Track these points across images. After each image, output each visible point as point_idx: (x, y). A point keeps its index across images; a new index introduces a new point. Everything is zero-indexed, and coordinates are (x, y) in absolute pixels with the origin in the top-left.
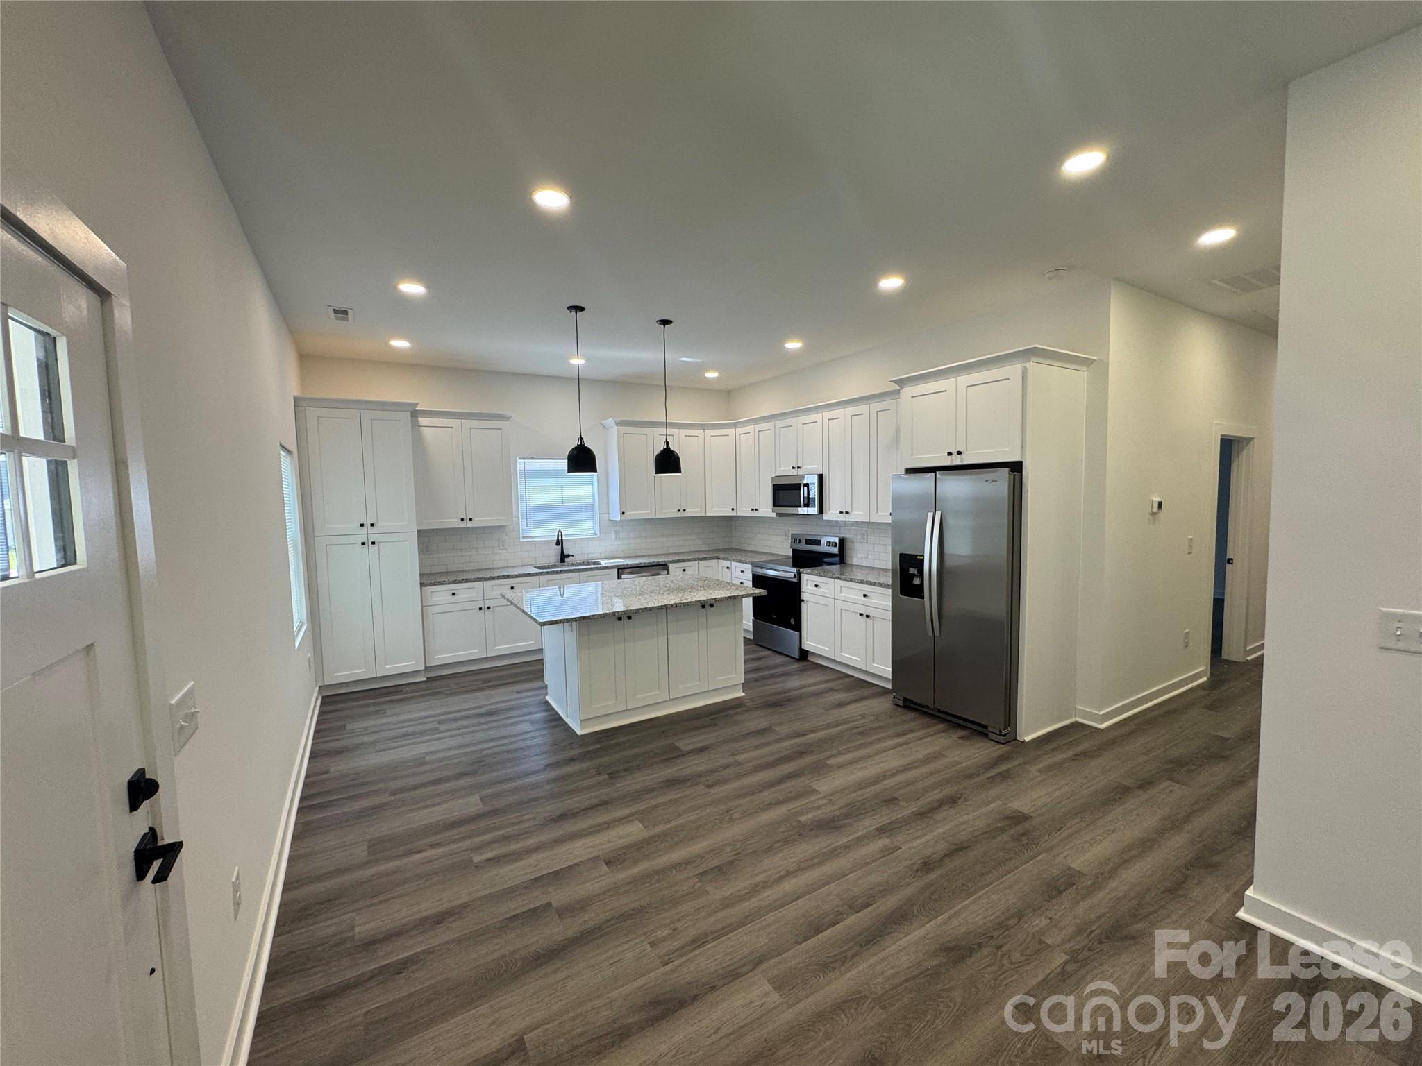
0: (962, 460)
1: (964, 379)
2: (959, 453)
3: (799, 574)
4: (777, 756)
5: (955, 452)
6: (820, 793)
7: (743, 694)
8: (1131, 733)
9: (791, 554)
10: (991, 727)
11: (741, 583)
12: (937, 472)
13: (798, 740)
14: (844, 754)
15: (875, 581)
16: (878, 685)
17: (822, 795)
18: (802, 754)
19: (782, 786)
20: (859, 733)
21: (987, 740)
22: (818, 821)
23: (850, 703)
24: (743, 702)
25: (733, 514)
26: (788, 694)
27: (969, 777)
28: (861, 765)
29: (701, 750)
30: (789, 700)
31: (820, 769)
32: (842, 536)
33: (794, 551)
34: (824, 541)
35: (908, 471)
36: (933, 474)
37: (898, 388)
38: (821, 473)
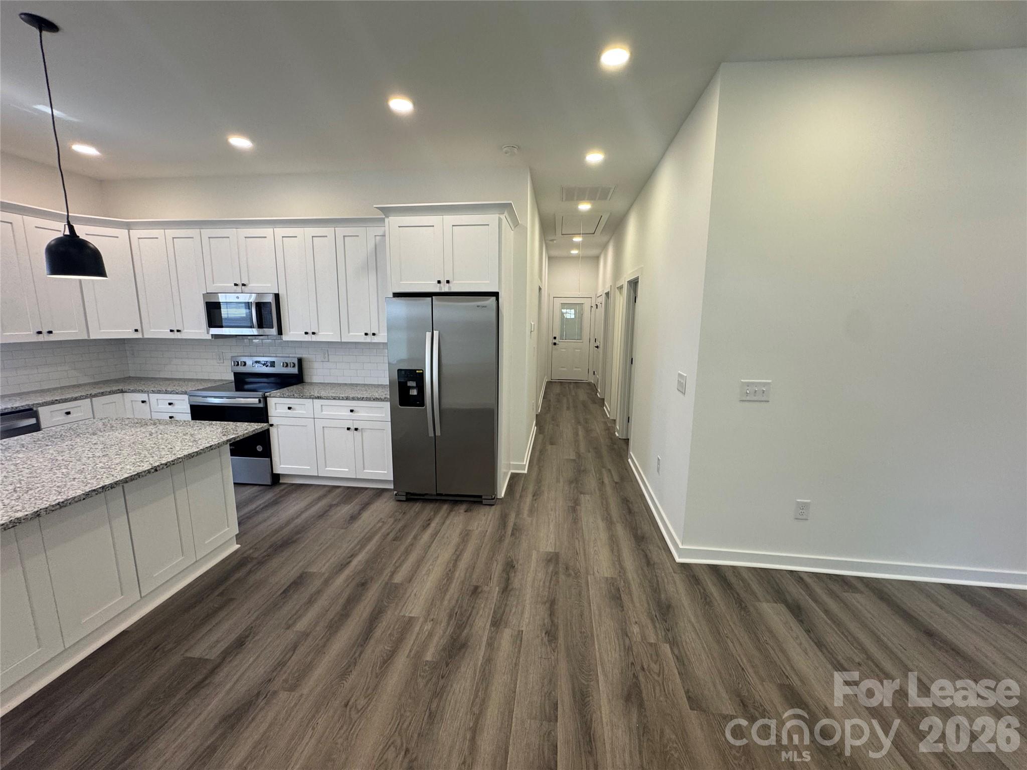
0: (450, 288)
1: (450, 219)
2: (448, 282)
3: (265, 398)
4: (342, 601)
5: (443, 281)
6: (418, 618)
7: (239, 546)
8: (540, 470)
9: (233, 379)
10: (484, 495)
11: (171, 417)
12: (433, 297)
13: (347, 572)
14: (401, 565)
15: (362, 396)
16: (366, 489)
17: (421, 620)
18: (363, 585)
19: (378, 633)
20: (395, 539)
21: (482, 505)
22: (444, 649)
23: (359, 513)
24: (245, 555)
25: (138, 335)
26: (292, 526)
27: (501, 540)
28: (426, 569)
29: (240, 644)
30: (298, 533)
31: (393, 592)
32: (299, 356)
33: (236, 374)
34: (249, 362)
35: (397, 295)
36: (430, 298)
37: (384, 217)
38: (277, 292)
